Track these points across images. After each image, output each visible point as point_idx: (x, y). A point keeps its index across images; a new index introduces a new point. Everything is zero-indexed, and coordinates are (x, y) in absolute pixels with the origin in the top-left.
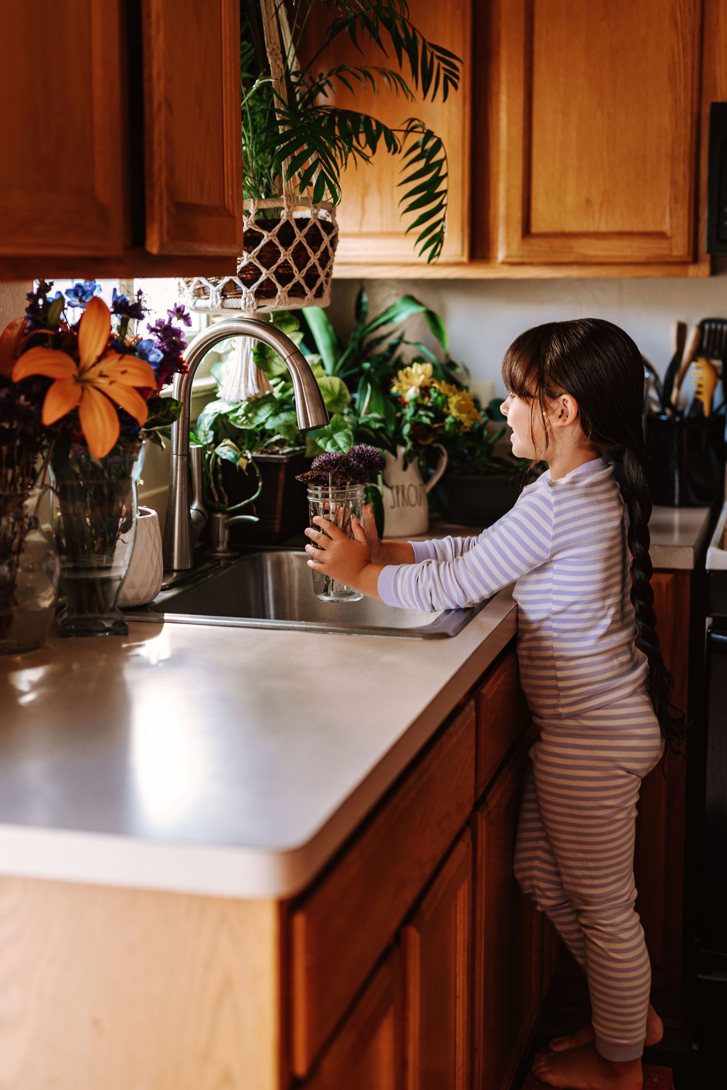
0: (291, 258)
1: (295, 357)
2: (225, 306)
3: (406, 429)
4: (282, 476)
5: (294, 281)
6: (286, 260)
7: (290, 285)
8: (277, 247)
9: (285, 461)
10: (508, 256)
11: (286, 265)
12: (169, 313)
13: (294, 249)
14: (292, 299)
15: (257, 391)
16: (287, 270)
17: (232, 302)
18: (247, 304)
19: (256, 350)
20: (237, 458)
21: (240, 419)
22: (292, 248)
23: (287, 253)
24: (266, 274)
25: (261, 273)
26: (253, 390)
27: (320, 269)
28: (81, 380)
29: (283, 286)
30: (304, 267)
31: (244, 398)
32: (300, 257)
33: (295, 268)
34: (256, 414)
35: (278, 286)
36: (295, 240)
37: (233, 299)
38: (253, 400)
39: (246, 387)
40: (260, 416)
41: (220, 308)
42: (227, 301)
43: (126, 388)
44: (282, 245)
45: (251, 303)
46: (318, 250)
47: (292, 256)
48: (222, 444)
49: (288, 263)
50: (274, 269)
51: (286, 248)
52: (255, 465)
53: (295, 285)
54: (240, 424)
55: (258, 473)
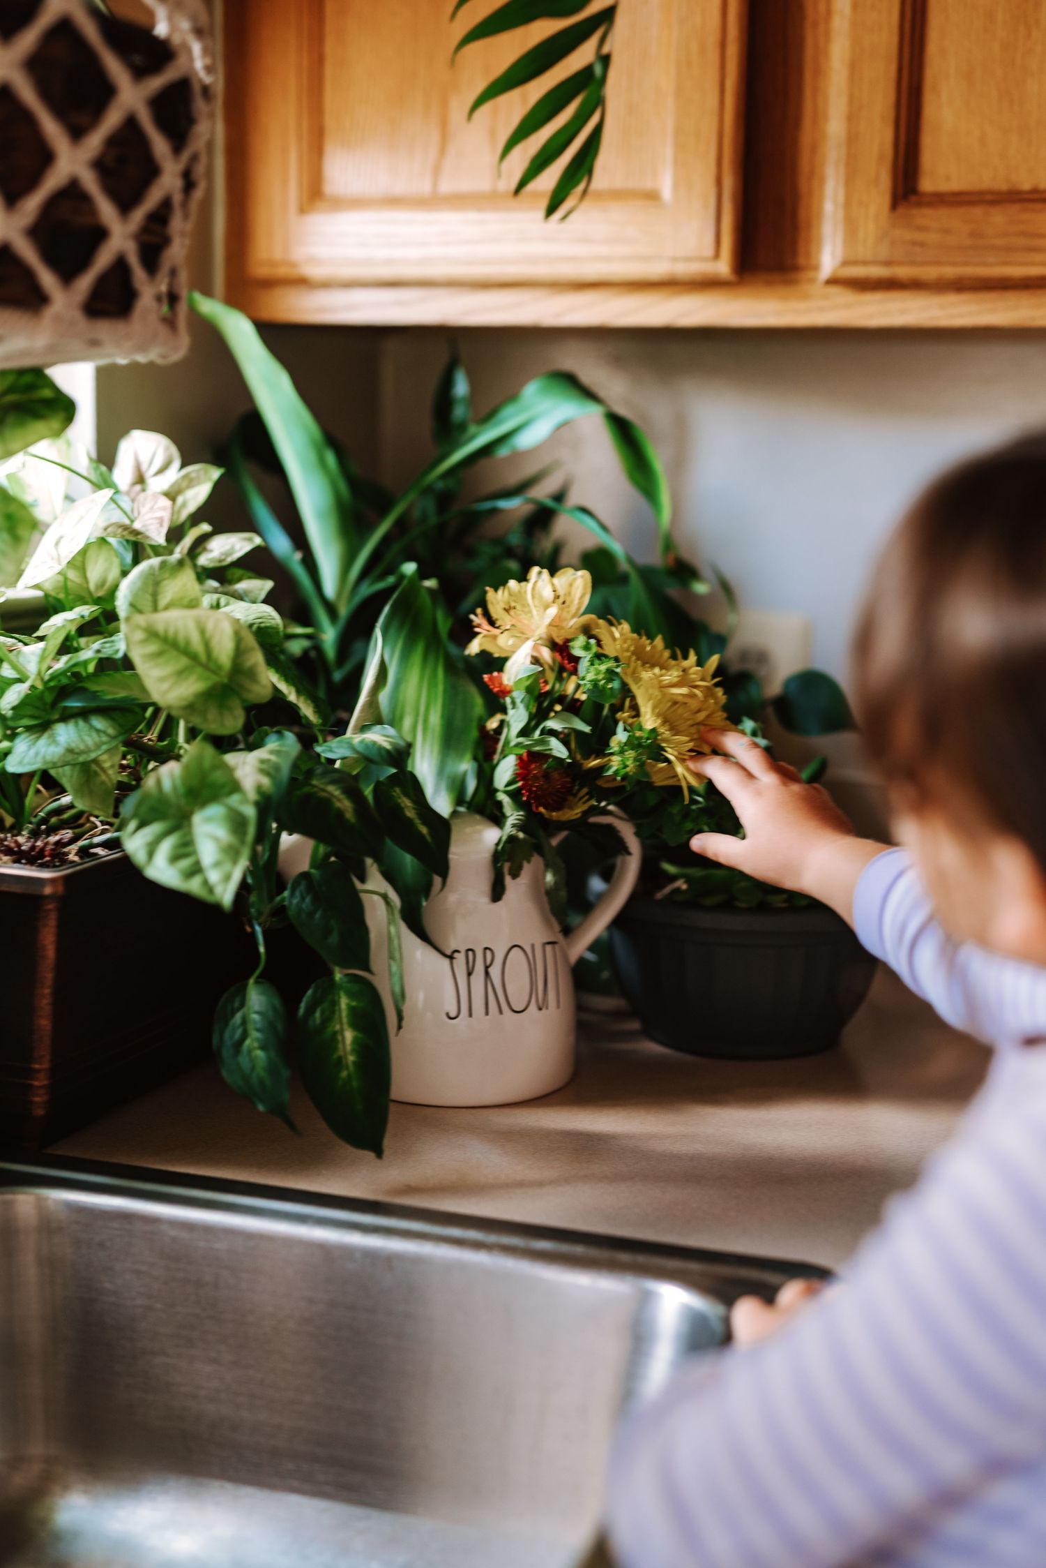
3: (505, 771)
4: (48, 939)
9: (49, 890)
10: (849, 262)
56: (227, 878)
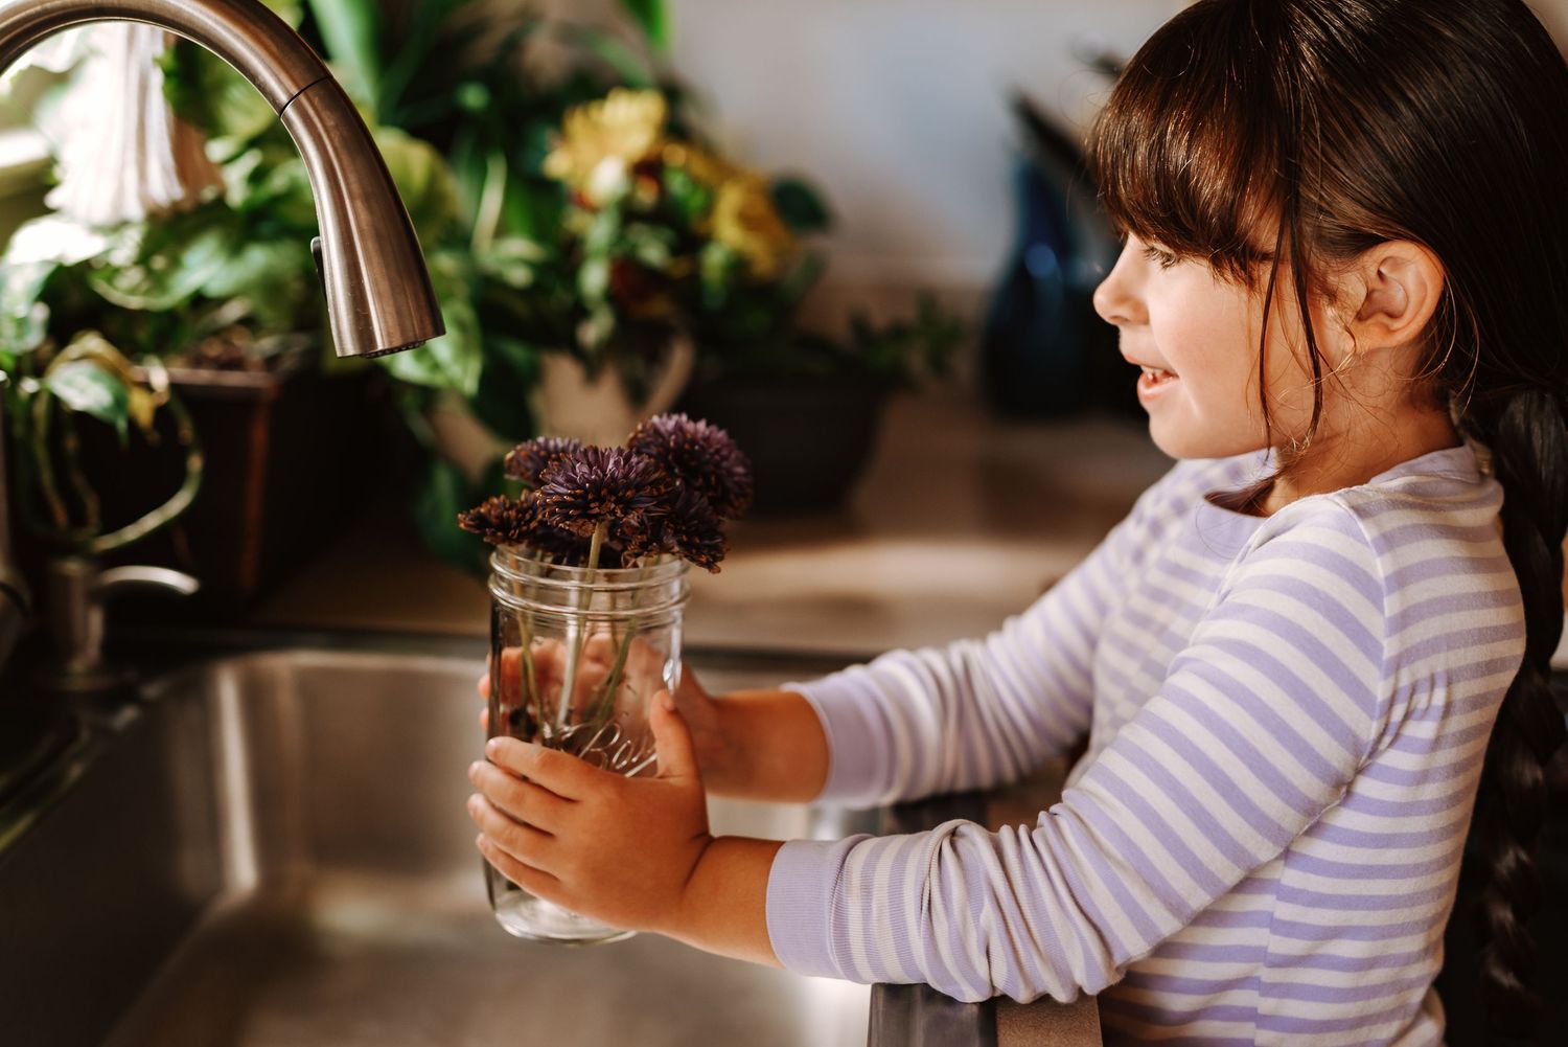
1: (316, 101)
3: (594, 278)
9: (268, 395)
15: (178, 192)
19: (169, 61)
20: (120, 403)
21: (126, 276)
26: (164, 187)
31: (135, 211)
34: (175, 263)
38: (166, 217)
39: (143, 176)
40: (189, 268)
48: (73, 352)
52: (178, 409)
54: (127, 291)
55: (187, 431)
56: (468, 372)
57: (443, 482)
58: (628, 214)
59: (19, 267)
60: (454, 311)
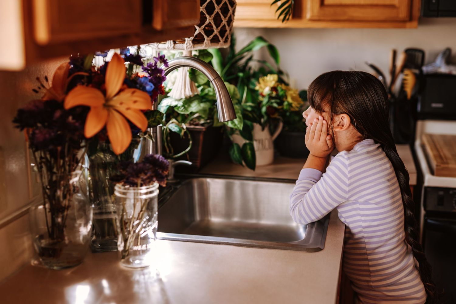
0: (213, 21)
1: (217, 80)
2: (175, 48)
3: (264, 109)
4: (201, 137)
5: (214, 34)
6: (210, 22)
7: (212, 36)
8: (205, 15)
9: (204, 130)
10: (312, 16)
11: (210, 25)
12: (155, 59)
13: (215, 16)
14: (213, 44)
15: (191, 94)
16: (210, 28)
17: (179, 45)
18: (188, 47)
19: (190, 71)
20: (180, 130)
21: (181, 108)
22: (213, 15)
23: (210, 18)
24: (199, 30)
25: (196, 30)
26: (189, 93)
27: (227, 27)
28: (107, 106)
29: (208, 36)
30: (219, 26)
31: (183, 97)
32: (217, 20)
33: (214, 27)
34: (189, 106)
35: (205, 37)
36: (215, 11)
37: (180, 44)
38: (188, 98)
39: (185, 91)
40: (192, 107)
41: (173, 49)
42: (177, 45)
43: (136, 111)
44: (208, 14)
45: (190, 46)
46: (227, 16)
47: (213, 20)
48: (171, 122)
49: (211, 24)
50: (203, 27)
51: (210, 15)
52: (188, 132)
53: (214, 36)
54: (181, 111)
55: (189, 137)
56: (241, 126)
57: (235, 148)
58: (270, 97)
59: (162, 106)
60: (239, 115)
